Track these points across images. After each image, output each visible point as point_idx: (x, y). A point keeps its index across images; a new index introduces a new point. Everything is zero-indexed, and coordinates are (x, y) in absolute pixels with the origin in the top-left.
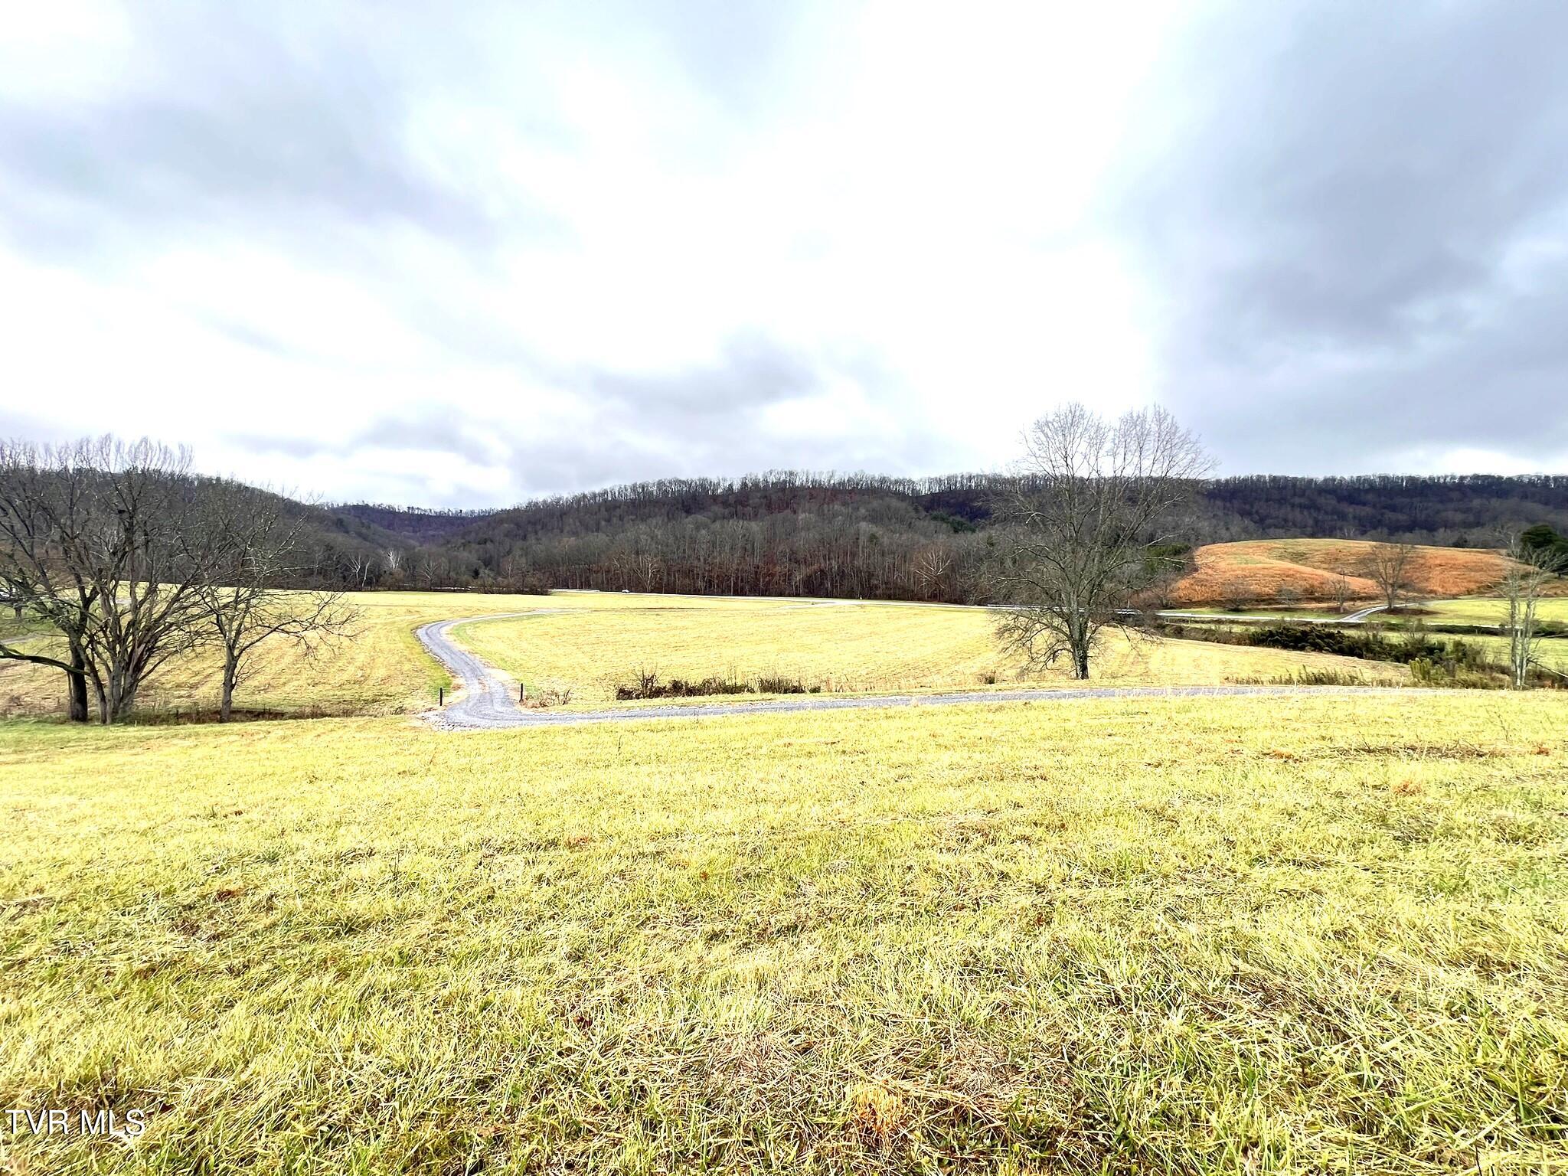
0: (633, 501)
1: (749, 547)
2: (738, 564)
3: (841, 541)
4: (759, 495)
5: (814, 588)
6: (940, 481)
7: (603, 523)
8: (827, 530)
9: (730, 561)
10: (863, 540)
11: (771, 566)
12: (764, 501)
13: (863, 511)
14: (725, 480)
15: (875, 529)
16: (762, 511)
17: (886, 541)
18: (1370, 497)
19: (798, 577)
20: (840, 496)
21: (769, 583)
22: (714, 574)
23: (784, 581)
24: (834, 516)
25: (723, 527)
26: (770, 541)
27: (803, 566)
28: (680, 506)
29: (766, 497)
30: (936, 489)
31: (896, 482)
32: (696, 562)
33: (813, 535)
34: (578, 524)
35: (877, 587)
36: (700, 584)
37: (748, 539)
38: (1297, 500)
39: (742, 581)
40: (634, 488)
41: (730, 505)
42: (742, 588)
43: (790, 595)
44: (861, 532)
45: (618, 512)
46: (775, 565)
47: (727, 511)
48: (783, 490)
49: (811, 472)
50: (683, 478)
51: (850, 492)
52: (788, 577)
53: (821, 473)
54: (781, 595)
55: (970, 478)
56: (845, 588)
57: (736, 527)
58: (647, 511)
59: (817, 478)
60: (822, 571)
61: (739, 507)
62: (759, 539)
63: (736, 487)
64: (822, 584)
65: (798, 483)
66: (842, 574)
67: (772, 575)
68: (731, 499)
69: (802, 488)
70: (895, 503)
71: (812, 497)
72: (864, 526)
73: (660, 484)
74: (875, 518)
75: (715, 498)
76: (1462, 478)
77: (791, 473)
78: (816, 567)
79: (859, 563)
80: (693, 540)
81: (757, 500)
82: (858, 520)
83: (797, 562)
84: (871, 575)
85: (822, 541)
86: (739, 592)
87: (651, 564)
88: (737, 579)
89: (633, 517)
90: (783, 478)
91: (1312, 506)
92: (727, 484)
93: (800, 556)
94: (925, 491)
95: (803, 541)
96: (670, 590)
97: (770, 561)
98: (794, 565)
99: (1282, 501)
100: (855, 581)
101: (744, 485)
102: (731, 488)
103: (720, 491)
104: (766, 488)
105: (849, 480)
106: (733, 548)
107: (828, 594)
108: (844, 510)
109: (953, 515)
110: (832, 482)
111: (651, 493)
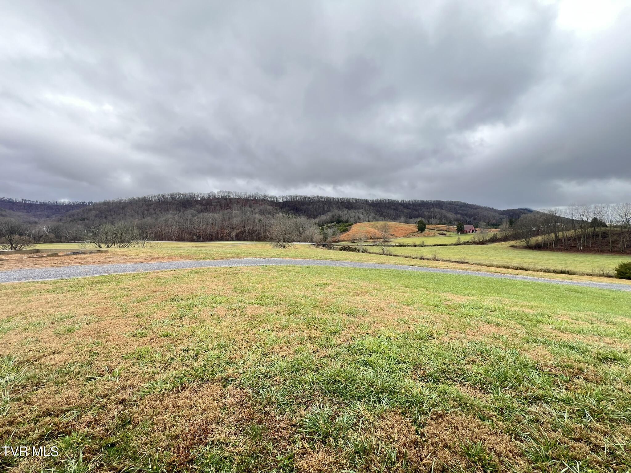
0: (159, 202)
1: (214, 223)
2: (210, 230)
3: (249, 221)
4: (216, 201)
5: (239, 238)
6: (286, 197)
7: (146, 212)
8: (244, 217)
9: (206, 228)
10: (257, 221)
12: (218, 204)
13: (257, 210)
14: (201, 194)
15: (261, 217)
16: (218, 208)
17: (264, 222)
19: (233, 234)
20: (249, 202)
21: (222, 236)
22: (201, 234)
23: (228, 236)
24: (246, 212)
25: (203, 216)
26: (223, 221)
27: (235, 230)
28: (181, 205)
29: (218, 202)
30: (284, 200)
31: (270, 197)
32: (193, 230)
33: (239, 219)
34: (133, 212)
35: (261, 237)
36: (195, 237)
37: (214, 220)
38: (393, 207)
39: (212, 236)
40: (159, 196)
41: (203, 205)
42: (212, 238)
43: (230, 241)
44: (256, 218)
45: (152, 207)
46: (224, 230)
47: (202, 208)
48: (226, 199)
49: (237, 192)
50: (182, 193)
51: (253, 200)
52: (230, 234)
53: (241, 193)
54: (227, 241)
55: (297, 197)
56: (251, 238)
57: (208, 216)
58: (166, 206)
59: (240, 194)
60: (242, 232)
61: (208, 206)
62: (218, 220)
63: (206, 197)
64: (242, 236)
65: (232, 196)
66: (249, 233)
67: (223, 233)
68: (204, 202)
69: (234, 199)
71: (238, 202)
72: (257, 216)
73: (171, 195)
74: (262, 213)
75: (197, 201)
77: (229, 192)
78: (240, 230)
79: (255, 229)
80: (191, 221)
81: (215, 203)
82: (255, 213)
83: (233, 228)
84: (259, 233)
85: (242, 221)
86: (211, 240)
87: (174, 229)
88: (210, 235)
89: (160, 209)
90: (226, 194)
91: (396, 209)
92: (202, 196)
93: (234, 226)
94: (280, 201)
95: (235, 221)
96: (183, 240)
97: (222, 228)
98: (232, 230)
99: (389, 207)
100: (254, 235)
101: (210, 196)
102: (203, 197)
103: (199, 198)
104: (218, 198)
105: (252, 196)
106: (207, 224)
107: (245, 240)
108: (250, 209)
109: (290, 210)
110: (246, 196)
111: (167, 198)
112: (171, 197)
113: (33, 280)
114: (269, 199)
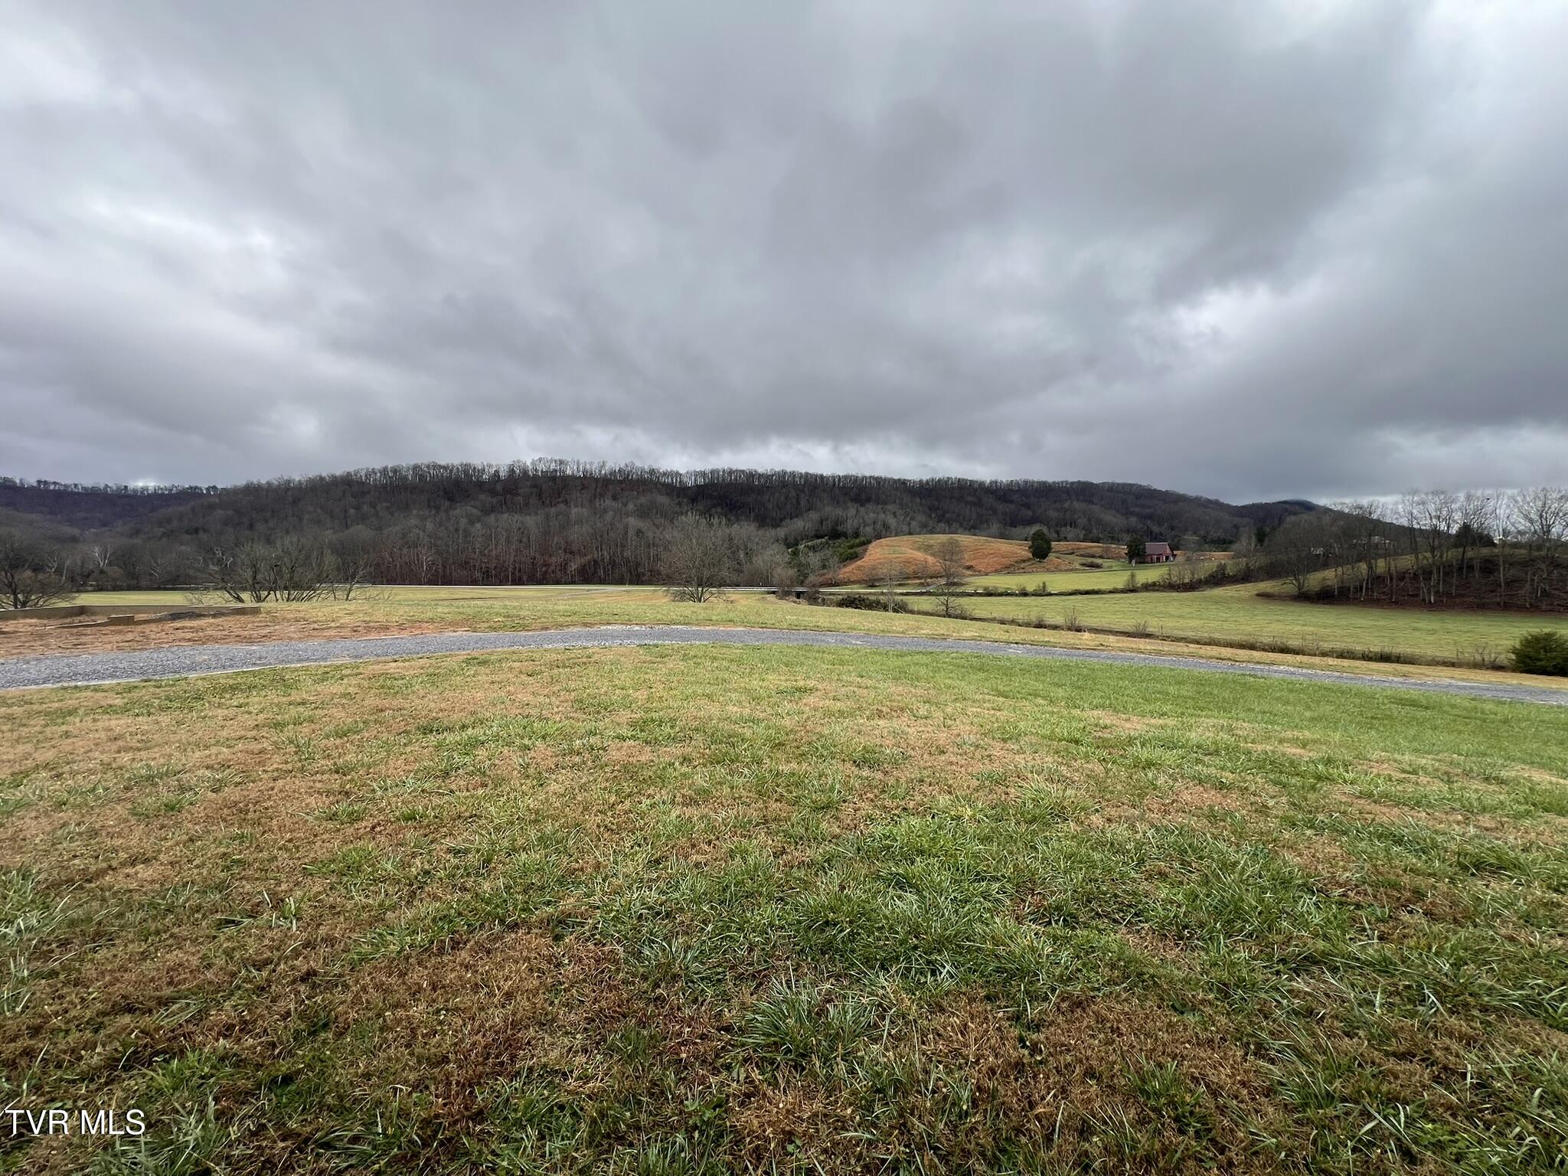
0: (384, 487)
1: (525, 540)
2: (516, 556)
3: (612, 534)
4: (528, 483)
5: (589, 575)
6: (703, 474)
7: (352, 511)
8: (599, 524)
9: (507, 553)
10: (631, 533)
11: (547, 558)
12: (535, 490)
13: (631, 506)
14: (490, 466)
15: (641, 524)
16: (533, 501)
17: (650, 535)
18: (1015, 497)
19: (573, 566)
20: (611, 487)
21: (546, 572)
22: (491, 566)
23: (560, 570)
24: (605, 511)
25: (497, 521)
26: (546, 533)
27: (577, 557)
28: (441, 493)
29: (535, 486)
30: (701, 481)
31: (665, 474)
32: (473, 556)
33: (586, 529)
34: (319, 510)
35: (644, 575)
36: (478, 575)
37: (523, 532)
38: (970, 499)
39: (520, 571)
40: (385, 470)
41: (499, 494)
42: (520, 578)
43: (566, 583)
44: (630, 526)
45: (368, 498)
46: (551, 556)
47: (494, 500)
48: (554, 479)
49: (581, 461)
50: (443, 463)
51: (621, 482)
52: (564, 567)
53: (591, 464)
54: (558, 583)
55: (731, 472)
56: (616, 576)
57: (508, 521)
58: (403, 497)
59: (588, 467)
60: (595, 561)
61: (509, 497)
62: (534, 532)
63: (503, 474)
64: (595, 572)
65: (569, 472)
66: (613, 564)
67: (548, 565)
68: (499, 487)
69: (573, 478)
71: (584, 487)
72: (633, 521)
73: (416, 468)
74: (643, 513)
75: (480, 485)
76: (1072, 483)
77: (561, 462)
78: (589, 557)
79: (627, 553)
80: (467, 534)
81: (527, 489)
82: (628, 515)
83: (572, 553)
84: (638, 565)
85: (595, 535)
86: (517, 581)
87: (424, 555)
88: (514, 569)
89: (387, 504)
90: (553, 466)
91: (978, 504)
92: (492, 471)
93: (575, 548)
94: (690, 483)
95: (578, 534)
96: (447, 581)
97: (545, 550)
98: (568, 555)
99: (960, 499)
100: (624, 569)
101: (512, 471)
102: (497, 473)
103: (485, 478)
105: (620, 471)
106: (508, 541)
107: (601, 582)
108: (614, 504)
109: (715, 506)
110: (603, 472)
111: (406, 478)
112: (415, 474)
113: (73, 684)
114: (663, 480)
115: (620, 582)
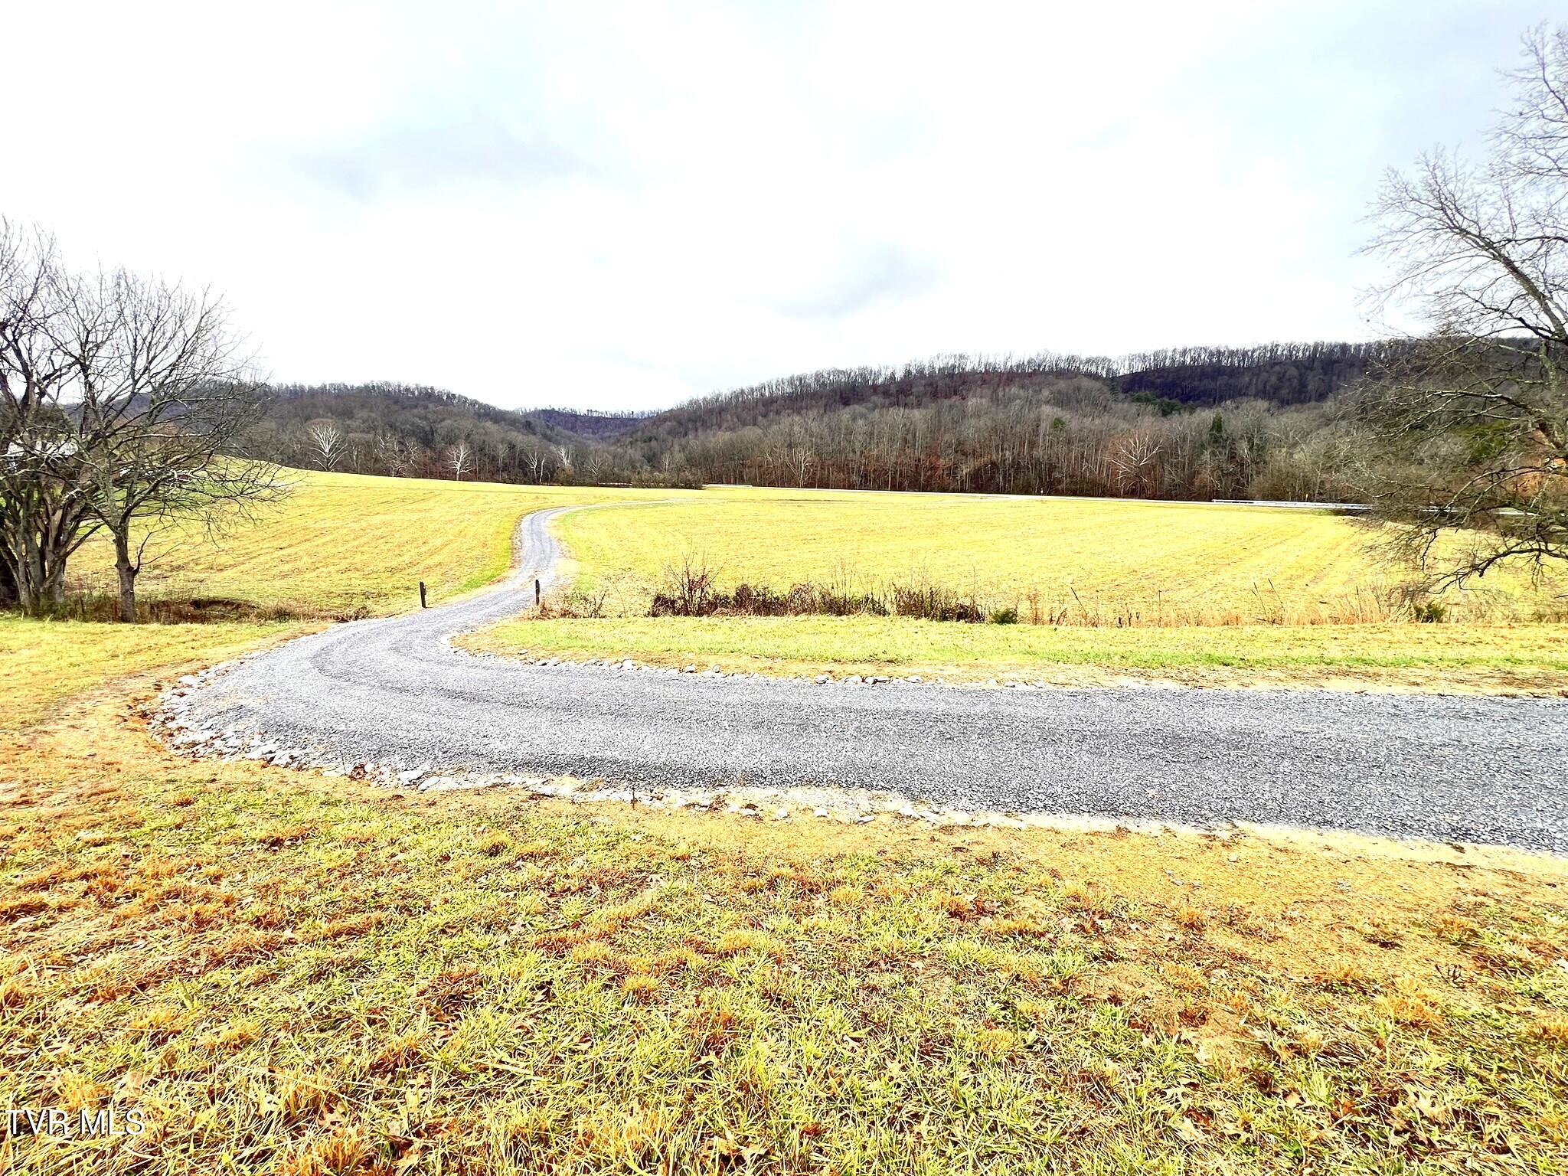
0: (790, 395)
1: (910, 437)
2: (897, 457)
3: (1018, 428)
4: (923, 382)
5: (983, 483)
6: (1144, 358)
8: (1001, 416)
9: (887, 453)
10: (1045, 426)
11: (933, 459)
12: (929, 389)
13: (1046, 393)
14: (887, 368)
15: (1060, 414)
16: (927, 398)
17: (1074, 426)
19: (965, 470)
20: (1018, 379)
21: (931, 477)
22: (871, 468)
23: (948, 475)
24: (1010, 400)
25: (882, 416)
26: (935, 429)
27: (971, 459)
28: (838, 397)
29: (931, 384)
30: (1139, 367)
31: (1088, 361)
32: (852, 457)
33: (985, 422)
34: (736, 419)
35: (1060, 482)
36: (855, 478)
37: (910, 431)
39: (901, 474)
40: (791, 382)
41: (891, 395)
42: (901, 484)
43: (954, 491)
44: (1044, 417)
45: (775, 407)
46: (939, 457)
47: (887, 402)
48: (951, 376)
49: (984, 354)
50: (843, 369)
51: (1030, 375)
52: (953, 471)
53: (996, 357)
54: (944, 490)
56: (1020, 482)
57: (895, 415)
58: (803, 403)
59: (991, 360)
60: (993, 464)
61: (901, 396)
62: (921, 428)
63: (899, 375)
64: (992, 478)
65: (968, 368)
66: (1017, 466)
67: (934, 468)
68: (893, 389)
69: (974, 373)
70: (1086, 383)
71: (984, 382)
72: (1048, 411)
73: (818, 376)
74: (1060, 400)
75: (875, 388)
77: (961, 357)
78: (986, 459)
79: (1039, 453)
80: (849, 432)
81: (922, 388)
82: (1039, 403)
83: (965, 454)
84: (1052, 468)
85: (995, 430)
86: (897, 487)
87: (804, 457)
88: (895, 473)
89: (789, 411)
90: (951, 362)
92: (889, 373)
93: (968, 448)
94: (1124, 371)
95: (972, 430)
96: (824, 484)
97: (932, 451)
98: (960, 456)
100: (1032, 476)
101: (908, 372)
102: (893, 376)
103: (880, 381)
104: (932, 374)
105: (1029, 362)
106: (892, 440)
107: (999, 490)
108: (1021, 392)
109: (1162, 396)
110: (1009, 364)
111: (809, 385)
112: (817, 381)
114: (1083, 368)
115: (1026, 490)
